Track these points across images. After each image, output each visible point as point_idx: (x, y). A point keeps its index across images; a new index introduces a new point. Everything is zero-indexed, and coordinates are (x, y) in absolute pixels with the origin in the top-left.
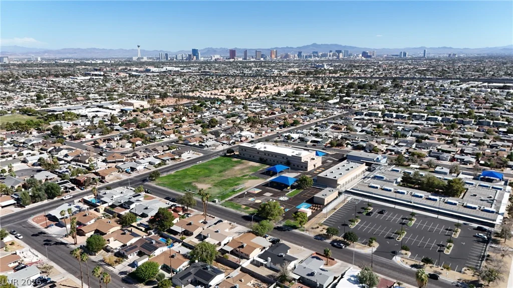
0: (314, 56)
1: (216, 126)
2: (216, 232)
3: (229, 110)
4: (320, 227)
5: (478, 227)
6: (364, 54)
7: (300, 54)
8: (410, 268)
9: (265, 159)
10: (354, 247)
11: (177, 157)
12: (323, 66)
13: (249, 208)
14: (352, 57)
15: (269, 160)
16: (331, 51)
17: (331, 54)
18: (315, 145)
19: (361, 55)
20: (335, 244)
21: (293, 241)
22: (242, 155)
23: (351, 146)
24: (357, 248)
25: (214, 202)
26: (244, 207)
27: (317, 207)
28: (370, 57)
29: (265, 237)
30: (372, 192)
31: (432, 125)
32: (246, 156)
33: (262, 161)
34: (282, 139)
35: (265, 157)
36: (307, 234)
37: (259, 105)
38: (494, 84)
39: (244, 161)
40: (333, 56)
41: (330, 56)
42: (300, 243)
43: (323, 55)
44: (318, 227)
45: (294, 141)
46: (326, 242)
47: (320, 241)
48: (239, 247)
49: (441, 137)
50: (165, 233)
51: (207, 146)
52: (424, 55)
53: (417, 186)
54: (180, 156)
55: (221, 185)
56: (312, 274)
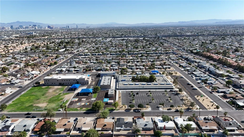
0: (21, 28)
1: (7, 71)
2: (84, 124)
3: (3, 61)
4: (123, 106)
5: (170, 90)
6: (49, 27)
7: (12, 27)
8: (168, 111)
9: (63, 83)
10: (143, 110)
11: (3, 93)
12: (32, 33)
13: (83, 108)
14: (42, 28)
15: (65, 83)
16: (30, 26)
17: (31, 27)
18: (78, 72)
19: (47, 27)
20: (136, 111)
21: (119, 116)
22: (46, 84)
23: (95, 70)
24: (145, 110)
25: (60, 110)
26: (79, 108)
27: (112, 99)
28: (52, 28)
29: (106, 118)
30: (127, 86)
31: (115, 57)
32: (49, 84)
33: (60, 84)
34: (57, 72)
35: (62, 82)
36: (120, 111)
37: (20, 56)
38: (118, 39)
39: (50, 87)
40: (32, 28)
41: (30, 28)
42: (123, 116)
43: (26, 28)
44: (122, 107)
45: (64, 72)
46: (131, 112)
47: (128, 112)
48: (104, 126)
49: (124, 61)
50: (52, 134)
51: (16, 83)
52: (77, 27)
53: (137, 81)
54: (5, 92)
55: (53, 102)
56: (146, 125)
